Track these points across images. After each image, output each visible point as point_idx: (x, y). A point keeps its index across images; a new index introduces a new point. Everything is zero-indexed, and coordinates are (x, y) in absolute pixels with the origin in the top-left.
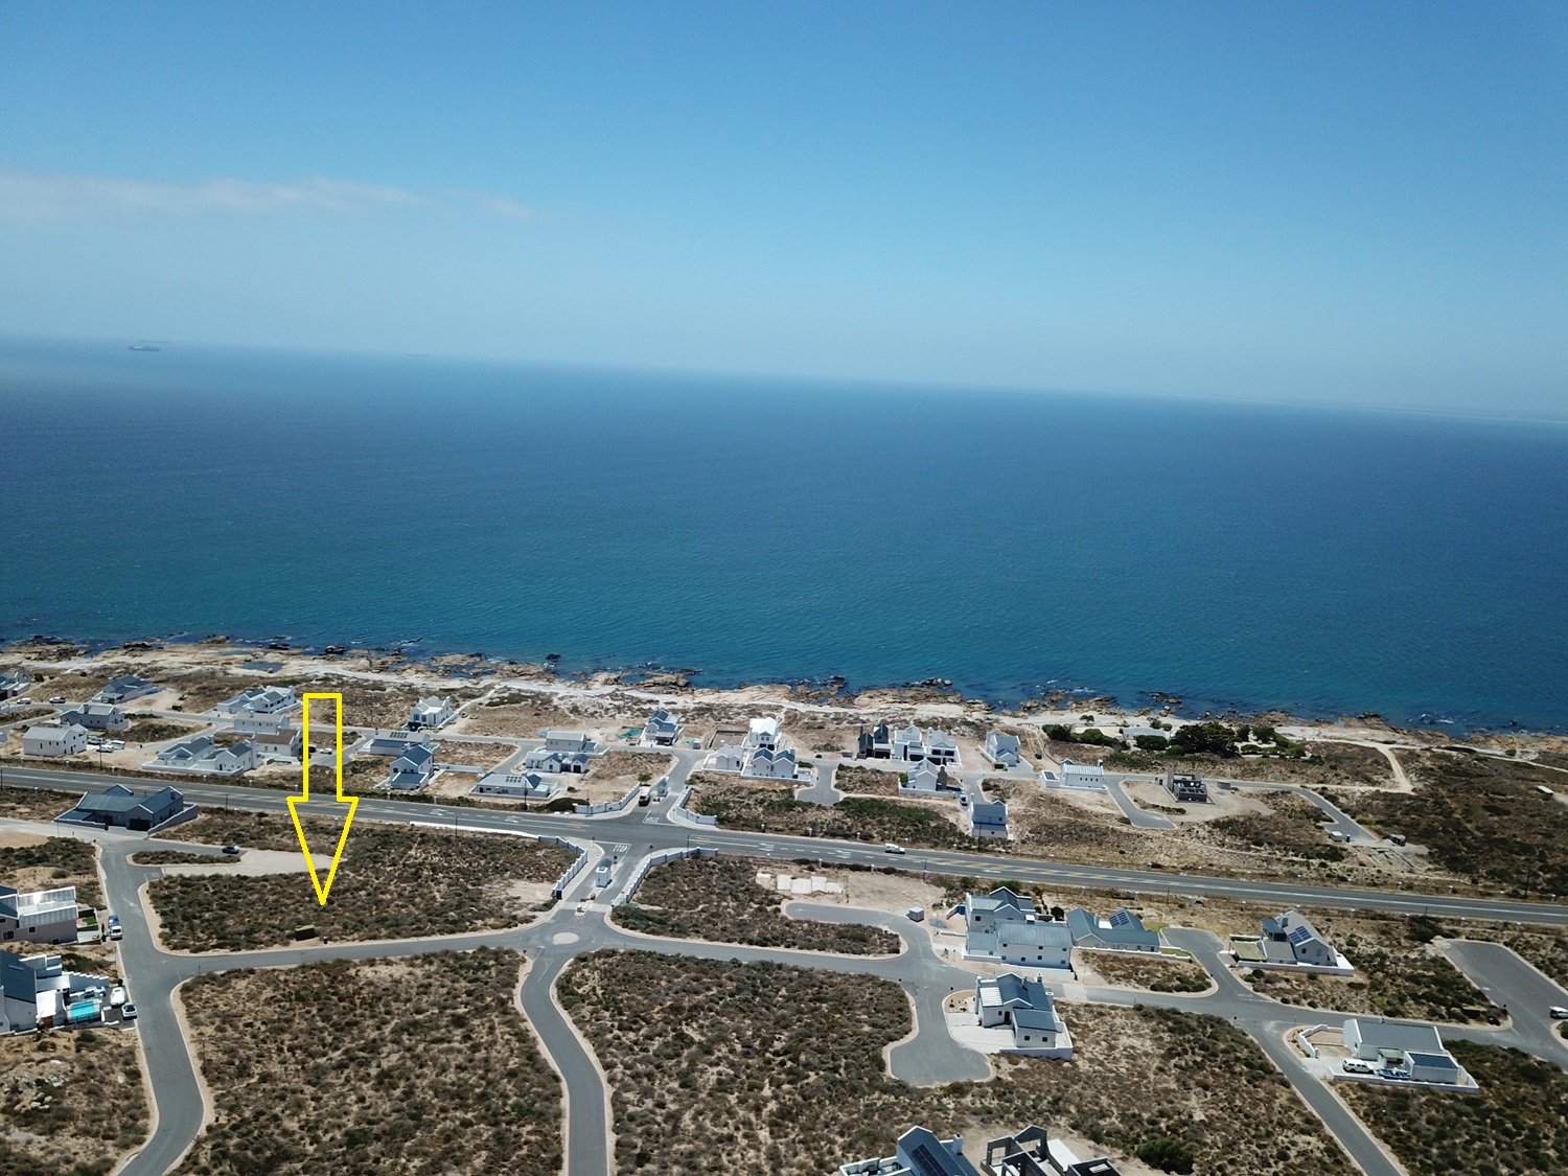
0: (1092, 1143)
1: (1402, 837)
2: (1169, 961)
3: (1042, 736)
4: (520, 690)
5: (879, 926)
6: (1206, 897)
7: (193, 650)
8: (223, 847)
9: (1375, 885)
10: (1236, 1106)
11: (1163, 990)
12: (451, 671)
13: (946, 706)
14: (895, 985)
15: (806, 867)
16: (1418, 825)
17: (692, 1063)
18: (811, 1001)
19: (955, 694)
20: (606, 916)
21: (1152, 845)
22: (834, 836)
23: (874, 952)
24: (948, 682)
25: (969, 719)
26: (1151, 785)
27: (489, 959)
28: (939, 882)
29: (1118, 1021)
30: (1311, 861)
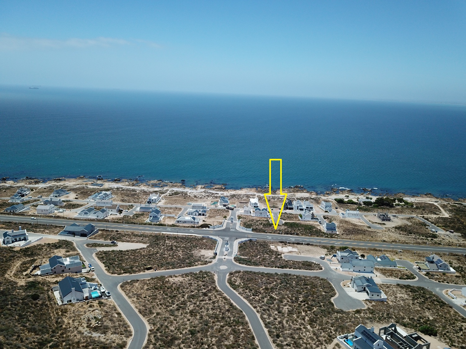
0: (404, 327)
1: (452, 231)
2: (401, 270)
3: (335, 202)
4: (177, 191)
5: (313, 261)
6: (402, 250)
7: (75, 180)
8: (111, 242)
9: (450, 246)
10: (440, 315)
11: (403, 279)
12: (154, 185)
13: (304, 193)
14: (326, 280)
15: (283, 243)
16: (455, 227)
17: (278, 306)
18: (304, 285)
19: (305, 190)
20: (232, 260)
21: (380, 235)
22: (287, 234)
23: (315, 270)
24: (302, 186)
25: (312, 197)
26: (372, 216)
27: (205, 275)
28: (324, 247)
29: (394, 289)
30: (428, 238)
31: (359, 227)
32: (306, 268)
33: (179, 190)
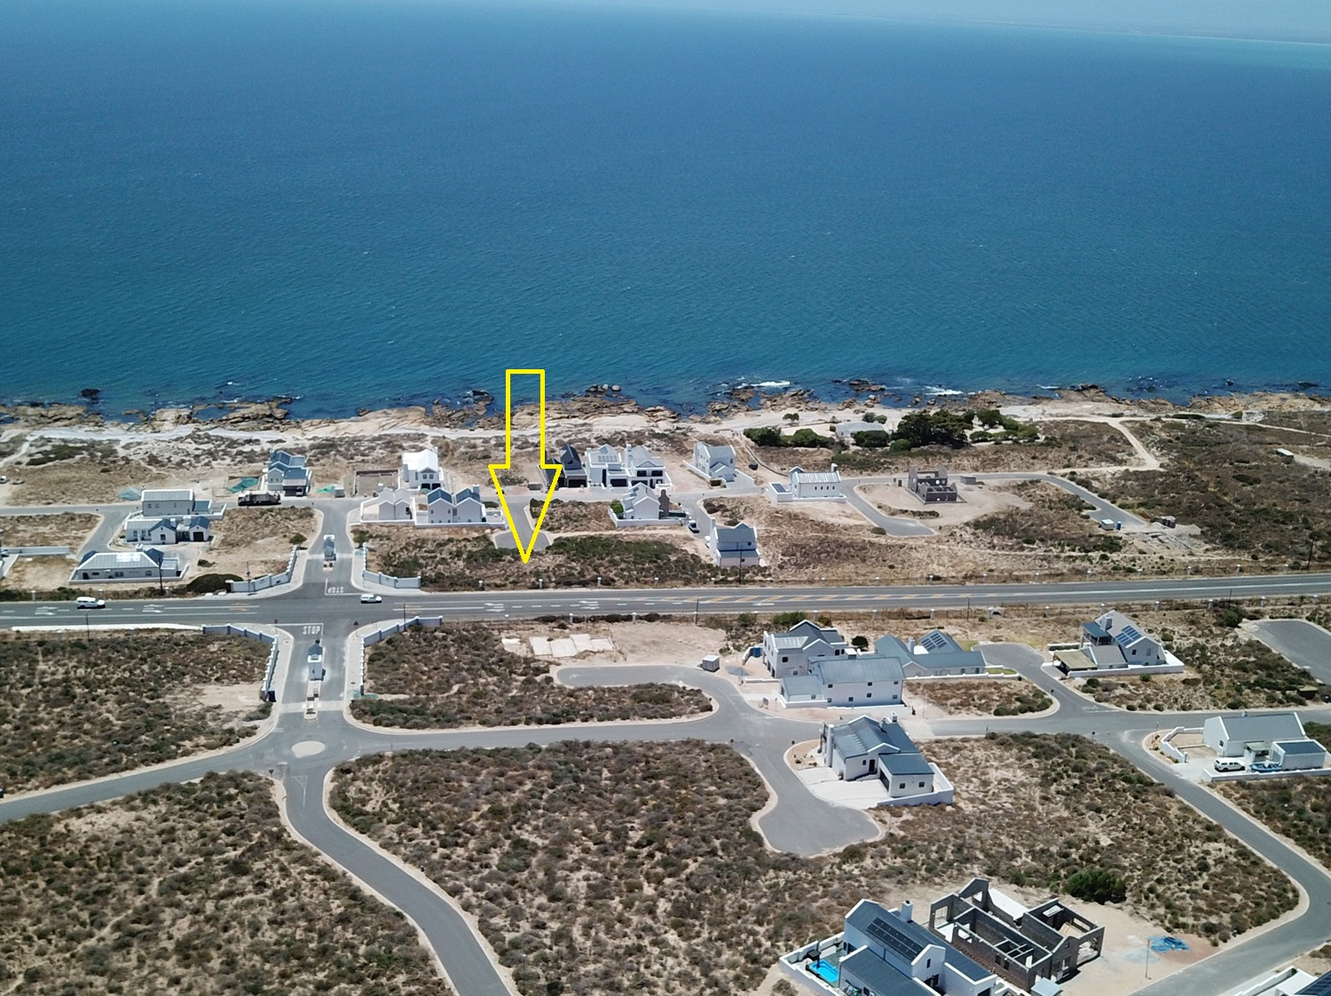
0: (1015, 887)
1: (1171, 518)
2: (999, 682)
3: (747, 442)
5: (673, 682)
6: (1002, 606)
9: (1164, 573)
10: (1136, 824)
11: (1008, 714)
13: (623, 417)
14: (728, 748)
15: (553, 624)
16: (1180, 503)
17: (549, 873)
18: (644, 779)
19: (628, 403)
20: (345, 715)
21: (919, 555)
22: (569, 584)
23: (685, 713)
24: (615, 388)
25: (657, 431)
26: (890, 489)
27: (228, 787)
28: (714, 623)
29: (979, 754)
30: (1090, 554)
31: (841, 533)
32: (649, 712)
33: (73, 437)
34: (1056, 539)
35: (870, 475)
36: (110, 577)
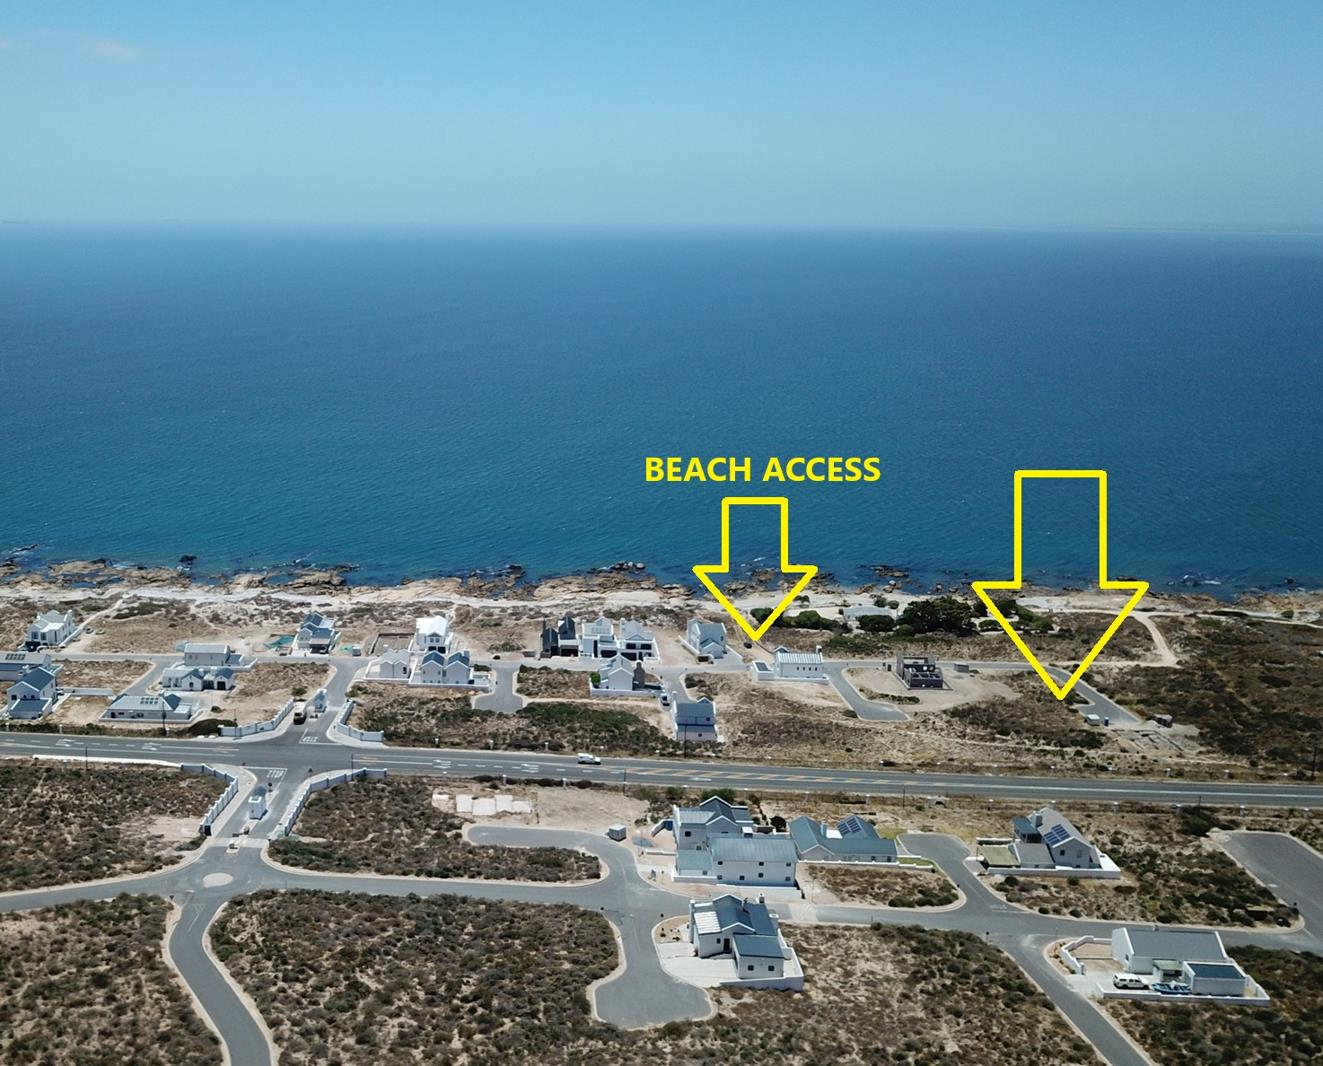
1: (1168, 717)
2: (909, 872)
4: (151, 599)
5: (576, 848)
6: (947, 796)
9: (1140, 773)
10: (994, 1034)
11: (903, 905)
12: (72, 581)
13: (639, 592)
14: (597, 915)
15: (488, 784)
16: (1185, 702)
17: (369, 1015)
18: (501, 937)
19: (649, 579)
20: (262, 852)
21: (883, 741)
22: (518, 747)
23: (571, 878)
24: (639, 565)
25: (667, 607)
26: (878, 672)
27: (132, 908)
28: (641, 794)
29: (854, 943)
30: (1065, 749)
31: (810, 714)
32: (537, 875)
33: (160, 596)
34: (1034, 731)
35: (862, 658)
36: (133, 717)
